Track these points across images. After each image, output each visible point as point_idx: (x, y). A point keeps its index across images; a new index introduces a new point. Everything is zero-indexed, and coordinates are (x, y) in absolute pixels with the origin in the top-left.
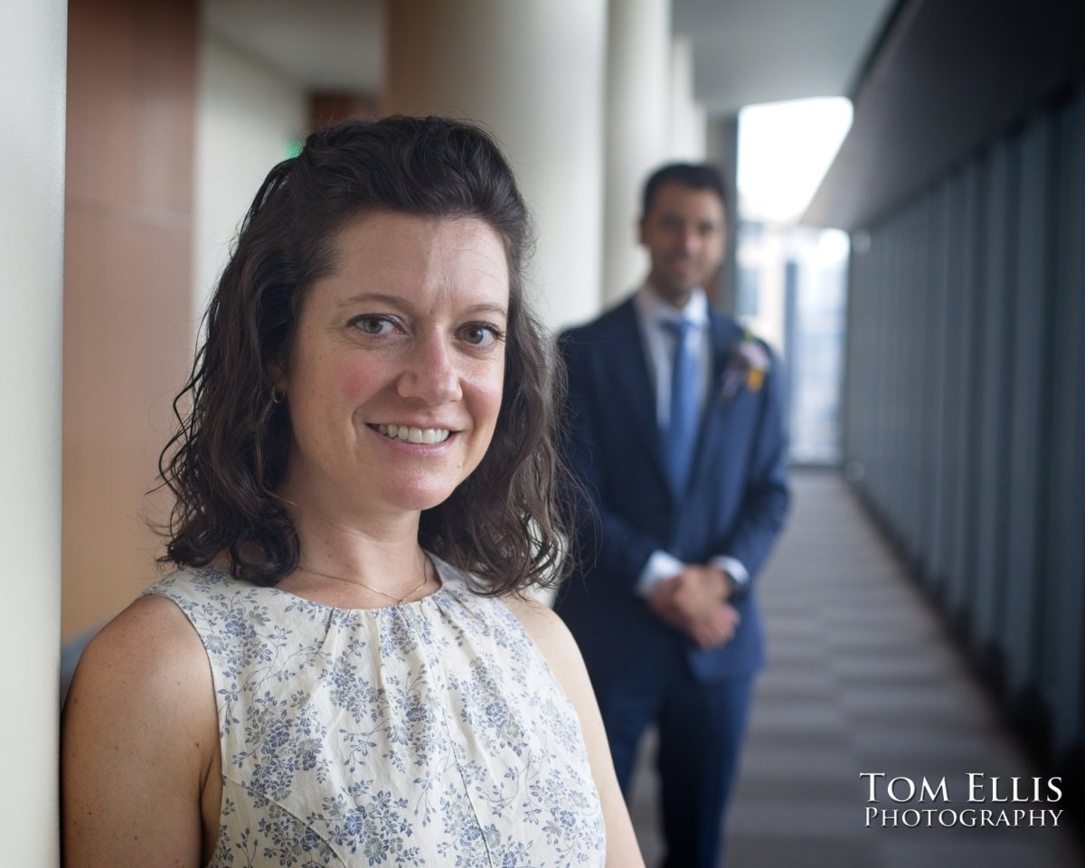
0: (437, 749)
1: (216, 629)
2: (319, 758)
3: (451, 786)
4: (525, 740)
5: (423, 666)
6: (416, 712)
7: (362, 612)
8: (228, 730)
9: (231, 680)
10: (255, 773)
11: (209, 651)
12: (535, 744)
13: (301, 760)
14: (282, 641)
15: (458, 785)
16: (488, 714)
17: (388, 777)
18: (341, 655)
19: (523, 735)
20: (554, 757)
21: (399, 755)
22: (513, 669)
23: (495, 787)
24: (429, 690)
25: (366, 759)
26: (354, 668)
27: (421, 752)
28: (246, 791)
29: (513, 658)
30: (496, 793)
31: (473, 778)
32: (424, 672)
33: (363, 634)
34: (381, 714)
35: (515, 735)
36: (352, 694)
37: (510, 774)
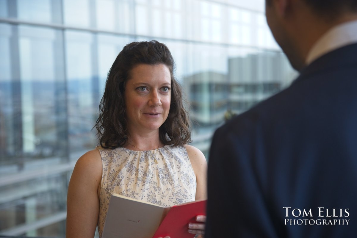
0: (149, 183)
1: (106, 156)
2: (121, 183)
3: (151, 191)
4: (173, 182)
5: (149, 164)
6: (145, 174)
7: (138, 152)
8: (104, 177)
9: (107, 166)
10: (107, 186)
11: (103, 160)
12: (176, 183)
13: (117, 184)
14: (119, 158)
15: (153, 191)
16: (166, 176)
17: (135, 188)
18: (131, 161)
19: (173, 181)
20: (181, 186)
21: (139, 184)
22: (178, 166)
23: (163, 192)
24: (149, 170)
25: (132, 184)
26: (133, 164)
27: (144, 183)
28: (105, 190)
29: (178, 163)
30: (163, 194)
31: (157, 190)
32: (149, 166)
33: (137, 157)
34: (137, 174)
35: (171, 181)
36: (132, 170)
37: (168, 190)
